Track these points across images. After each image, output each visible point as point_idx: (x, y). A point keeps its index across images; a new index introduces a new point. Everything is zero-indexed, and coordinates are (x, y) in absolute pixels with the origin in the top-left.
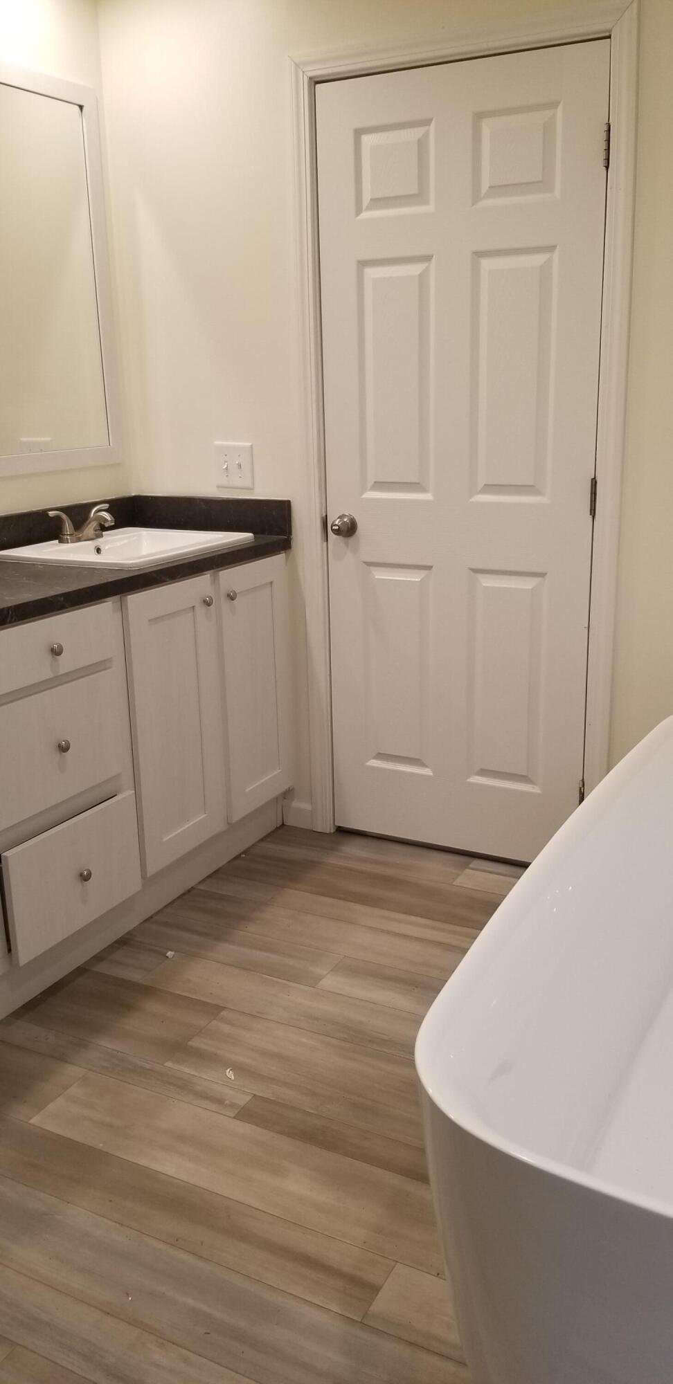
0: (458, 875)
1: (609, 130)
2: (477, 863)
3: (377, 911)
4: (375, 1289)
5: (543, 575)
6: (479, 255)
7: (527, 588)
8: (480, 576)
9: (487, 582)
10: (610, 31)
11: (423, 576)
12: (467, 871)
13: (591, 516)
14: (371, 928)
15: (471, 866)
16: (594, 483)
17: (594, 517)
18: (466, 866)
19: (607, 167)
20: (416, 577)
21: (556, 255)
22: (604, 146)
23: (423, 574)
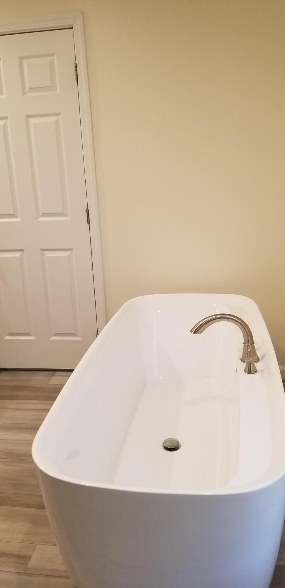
0: (50, 380)
1: (76, 66)
2: (57, 373)
3: (15, 401)
4: (29, 558)
5: (71, 250)
6: (28, 117)
7: (65, 255)
8: (45, 252)
9: (48, 254)
10: (72, 25)
11: (20, 254)
12: (54, 377)
13: (88, 224)
14: (13, 409)
15: (55, 375)
16: (88, 210)
17: (89, 224)
18: (53, 375)
19: (77, 81)
20: (17, 255)
21: (61, 117)
22: (75, 73)
23: (20, 253)
